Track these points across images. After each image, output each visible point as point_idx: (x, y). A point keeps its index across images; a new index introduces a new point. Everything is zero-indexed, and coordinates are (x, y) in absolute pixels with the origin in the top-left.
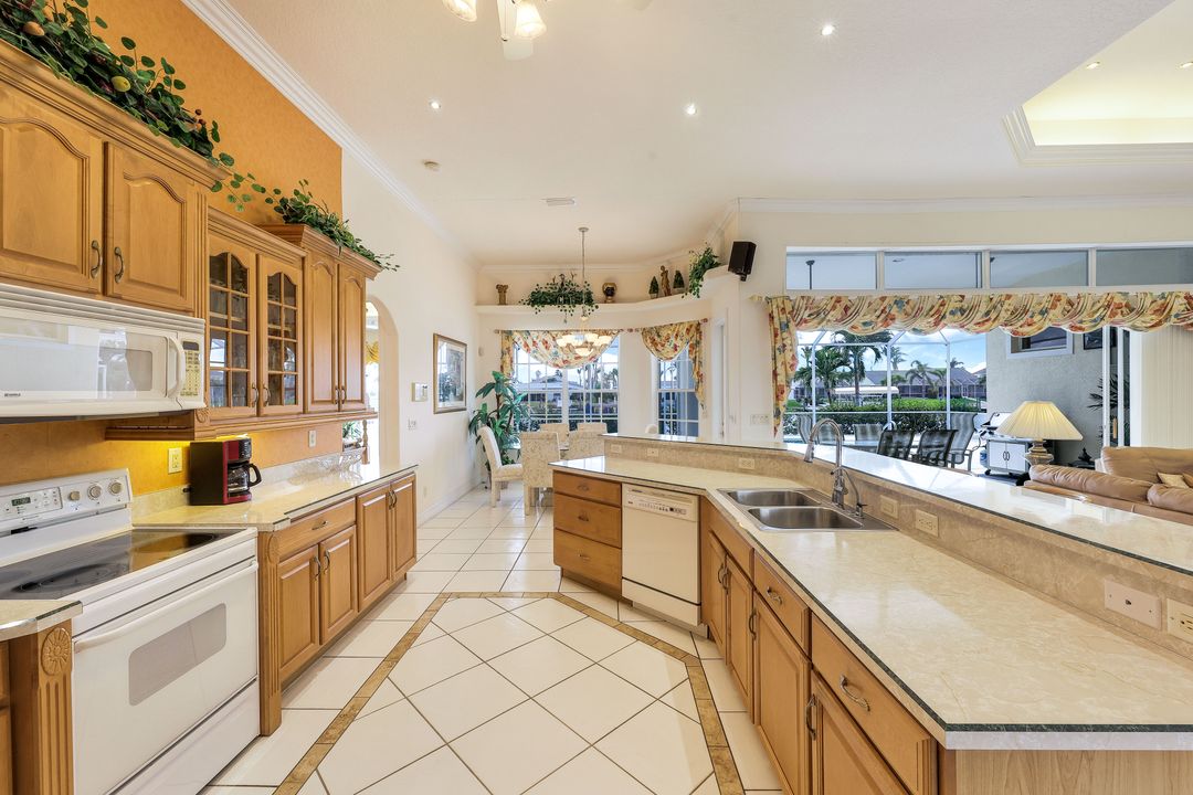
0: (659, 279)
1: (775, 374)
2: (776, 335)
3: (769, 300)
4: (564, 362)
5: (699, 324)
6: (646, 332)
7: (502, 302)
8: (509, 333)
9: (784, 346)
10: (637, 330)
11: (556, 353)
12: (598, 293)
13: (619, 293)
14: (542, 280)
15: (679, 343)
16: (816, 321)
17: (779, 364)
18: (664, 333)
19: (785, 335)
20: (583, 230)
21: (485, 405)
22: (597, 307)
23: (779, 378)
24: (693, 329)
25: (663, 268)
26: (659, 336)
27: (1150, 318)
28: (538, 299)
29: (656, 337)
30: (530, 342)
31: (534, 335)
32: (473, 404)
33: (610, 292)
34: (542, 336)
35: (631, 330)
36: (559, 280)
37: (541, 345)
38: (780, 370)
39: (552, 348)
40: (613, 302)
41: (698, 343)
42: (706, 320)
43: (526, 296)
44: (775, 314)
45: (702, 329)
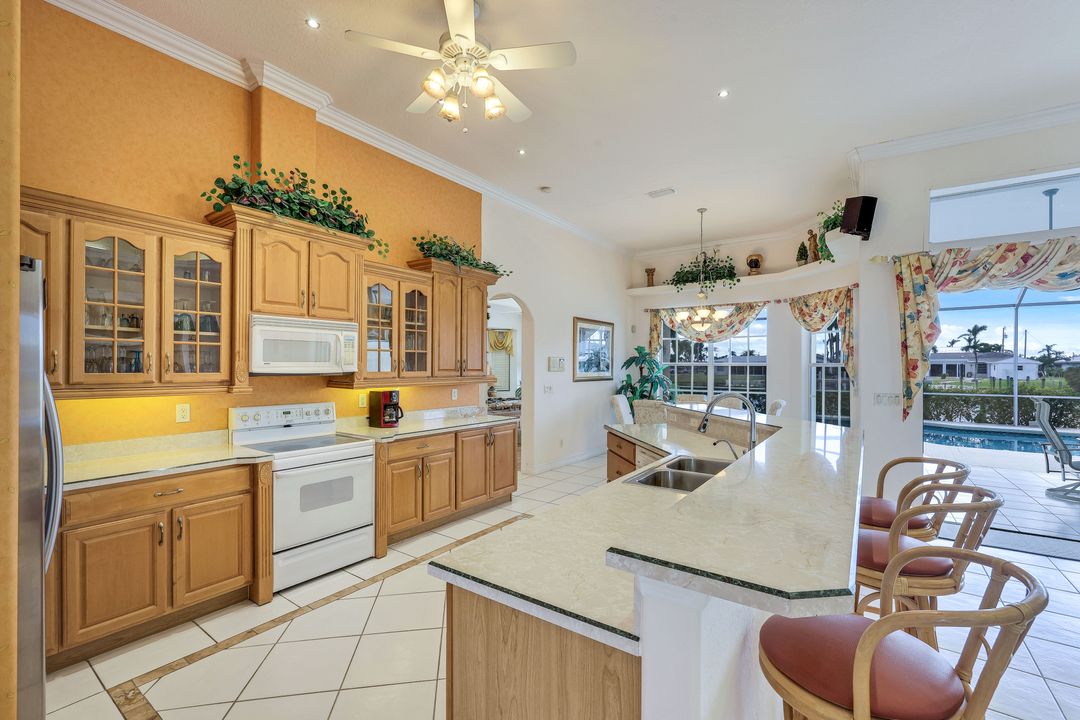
0: (807, 244)
1: (905, 347)
2: (906, 300)
3: (896, 259)
4: (707, 336)
5: (849, 290)
6: (793, 302)
7: (651, 284)
8: (658, 311)
9: (919, 312)
10: (785, 301)
12: (741, 265)
13: (766, 264)
14: (686, 259)
15: (826, 312)
17: (910, 335)
18: (812, 303)
19: (920, 299)
20: (702, 211)
21: (629, 376)
22: (740, 281)
23: (910, 351)
24: (842, 296)
25: (810, 232)
26: (807, 305)
28: (682, 278)
29: (804, 308)
32: (619, 374)
33: (755, 264)
34: (686, 313)
35: (779, 301)
36: (701, 259)
38: (912, 341)
40: (759, 273)
41: (849, 311)
42: (856, 285)
43: (670, 276)
44: (906, 275)
45: (854, 294)
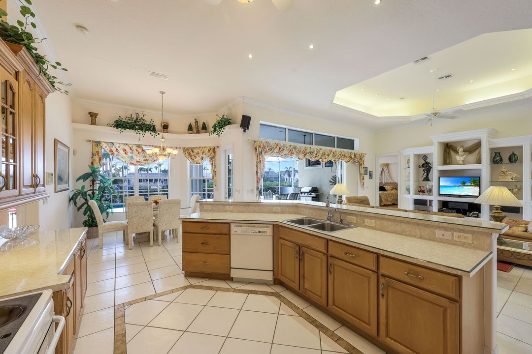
0: (193, 125)
1: (257, 172)
2: (257, 157)
3: (255, 142)
4: (137, 162)
5: (214, 148)
6: (185, 150)
7: (93, 123)
8: (99, 143)
9: (260, 161)
10: (180, 148)
11: (132, 157)
12: (158, 127)
14: (123, 114)
15: (204, 156)
16: (271, 152)
17: (258, 168)
18: (196, 151)
19: (261, 157)
20: (162, 93)
21: (83, 187)
22: (159, 134)
23: (258, 174)
24: (212, 150)
25: (196, 119)
26: (193, 152)
27: (348, 159)
28: (120, 125)
29: (191, 153)
30: (114, 149)
31: (117, 146)
32: (73, 186)
33: (165, 127)
34: (123, 147)
35: (177, 148)
36: (134, 117)
37: (122, 152)
38: (259, 171)
39: (129, 154)
40: (167, 132)
41: (214, 157)
42: (218, 147)
43: (112, 122)
44: (257, 148)
45: (216, 150)
